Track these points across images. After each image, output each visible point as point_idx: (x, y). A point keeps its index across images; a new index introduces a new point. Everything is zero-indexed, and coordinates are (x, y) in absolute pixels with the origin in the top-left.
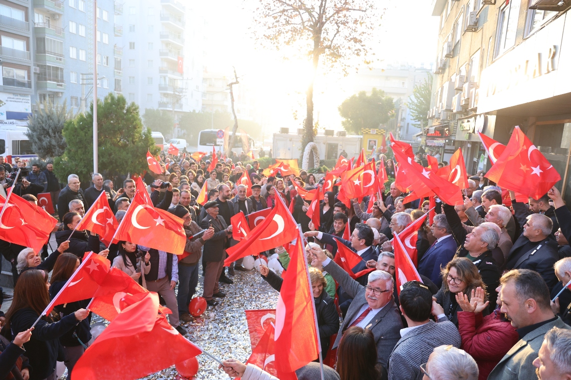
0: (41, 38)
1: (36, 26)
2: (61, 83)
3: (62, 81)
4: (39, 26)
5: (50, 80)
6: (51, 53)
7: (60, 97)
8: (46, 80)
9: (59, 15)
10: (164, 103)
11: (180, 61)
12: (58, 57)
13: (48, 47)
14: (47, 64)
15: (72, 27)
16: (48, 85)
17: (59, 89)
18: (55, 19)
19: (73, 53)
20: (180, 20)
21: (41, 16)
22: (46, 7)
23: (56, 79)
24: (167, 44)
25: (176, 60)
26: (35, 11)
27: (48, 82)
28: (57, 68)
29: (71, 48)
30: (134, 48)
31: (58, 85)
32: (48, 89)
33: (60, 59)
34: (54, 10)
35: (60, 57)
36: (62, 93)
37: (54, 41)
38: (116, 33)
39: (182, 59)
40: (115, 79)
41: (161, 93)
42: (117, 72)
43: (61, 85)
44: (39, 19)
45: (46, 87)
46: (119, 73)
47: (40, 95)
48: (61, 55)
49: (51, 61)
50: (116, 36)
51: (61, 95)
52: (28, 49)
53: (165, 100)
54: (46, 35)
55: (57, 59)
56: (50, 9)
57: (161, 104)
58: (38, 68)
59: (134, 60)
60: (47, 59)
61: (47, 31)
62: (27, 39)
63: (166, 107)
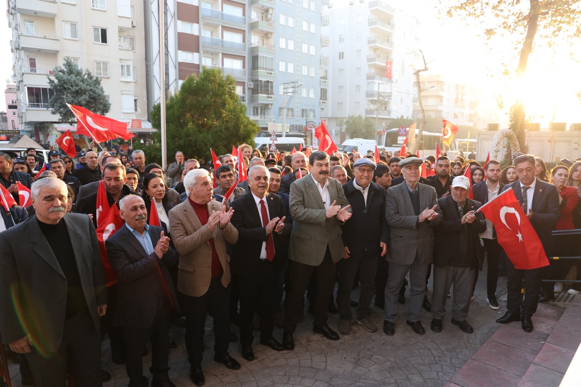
0: (255, 56)
1: (252, 46)
2: (270, 96)
3: (272, 94)
4: (254, 46)
5: (261, 93)
6: (263, 68)
7: (270, 109)
8: (258, 93)
9: (271, 33)
10: (371, 110)
11: (389, 66)
12: (269, 72)
13: (261, 63)
14: (260, 79)
15: (282, 43)
16: (259, 97)
17: (269, 101)
18: (268, 38)
19: (282, 67)
20: (389, 23)
21: (257, 37)
22: (260, 28)
23: (267, 92)
24: (376, 49)
25: (384, 65)
26: (252, 33)
27: (260, 95)
28: (268, 82)
29: (280, 63)
30: (343, 58)
31: (268, 97)
32: (260, 102)
33: (271, 74)
34: (266, 29)
35: (270, 71)
36: (271, 104)
37: (266, 57)
38: (322, 44)
39: (391, 63)
40: (321, 89)
41: (368, 100)
42: (323, 81)
43: (271, 97)
44: (255, 40)
45: (258, 100)
46: (325, 82)
47: (254, 108)
48: (272, 70)
49: (262, 76)
50: (323, 46)
51: (270, 107)
52: (244, 67)
53: (372, 107)
54: (259, 52)
55: (268, 73)
56: (264, 29)
57: (369, 112)
58: (252, 83)
59: (343, 70)
60: (260, 74)
61: (260, 49)
62: (243, 58)
63: (373, 114)
